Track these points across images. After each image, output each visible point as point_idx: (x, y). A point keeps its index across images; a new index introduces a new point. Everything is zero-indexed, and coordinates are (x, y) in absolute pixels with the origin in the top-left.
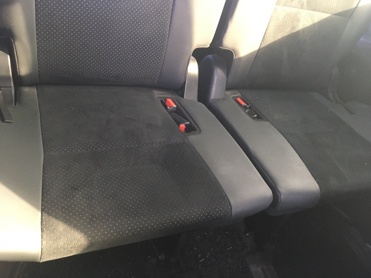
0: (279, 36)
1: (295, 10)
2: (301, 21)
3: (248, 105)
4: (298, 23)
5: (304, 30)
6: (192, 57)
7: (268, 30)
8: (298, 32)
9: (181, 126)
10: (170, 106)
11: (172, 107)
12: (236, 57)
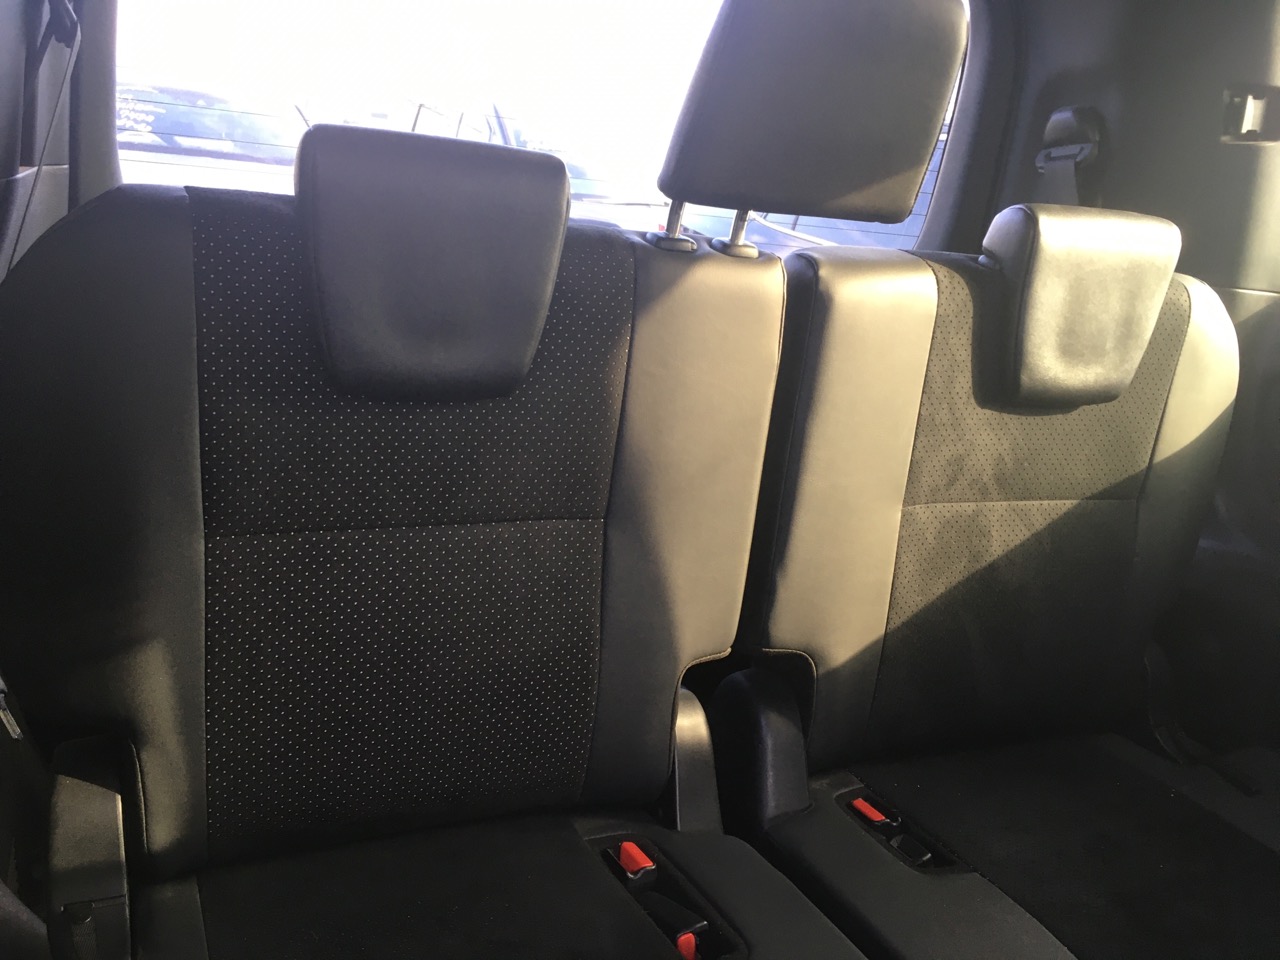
0: (939, 588)
1: (969, 507)
2: (994, 533)
3: (897, 821)
4: (984, 542)
5: (1010, 558)
6: (682, 691)
7: (901, 577)
8: (992, 567)
9: (683, 938)
10: (636, 869)
11: (642, 871)
12: (822, 671)
